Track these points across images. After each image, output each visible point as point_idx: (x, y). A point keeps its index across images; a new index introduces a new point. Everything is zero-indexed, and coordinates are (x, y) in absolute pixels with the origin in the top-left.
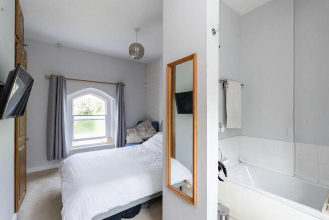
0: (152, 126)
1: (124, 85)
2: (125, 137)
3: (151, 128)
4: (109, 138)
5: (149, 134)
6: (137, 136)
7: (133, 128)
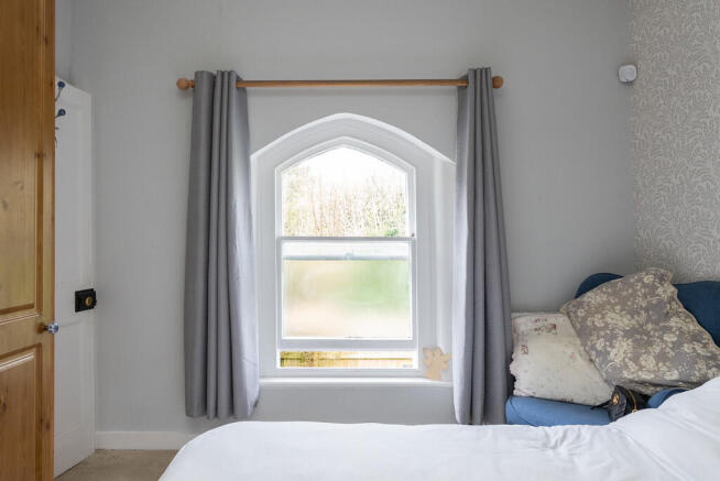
0: (678, 306)
1: (497, 83)
2: (509, 360)
3: (674, 322)
4: (429, 351)
5: (662, 357)
6: (581, 362)
7: (555, 310)
